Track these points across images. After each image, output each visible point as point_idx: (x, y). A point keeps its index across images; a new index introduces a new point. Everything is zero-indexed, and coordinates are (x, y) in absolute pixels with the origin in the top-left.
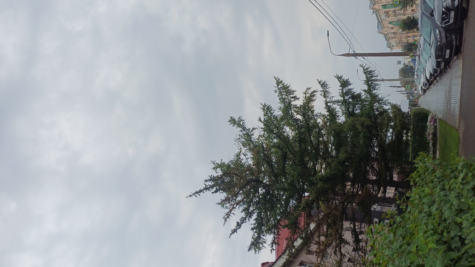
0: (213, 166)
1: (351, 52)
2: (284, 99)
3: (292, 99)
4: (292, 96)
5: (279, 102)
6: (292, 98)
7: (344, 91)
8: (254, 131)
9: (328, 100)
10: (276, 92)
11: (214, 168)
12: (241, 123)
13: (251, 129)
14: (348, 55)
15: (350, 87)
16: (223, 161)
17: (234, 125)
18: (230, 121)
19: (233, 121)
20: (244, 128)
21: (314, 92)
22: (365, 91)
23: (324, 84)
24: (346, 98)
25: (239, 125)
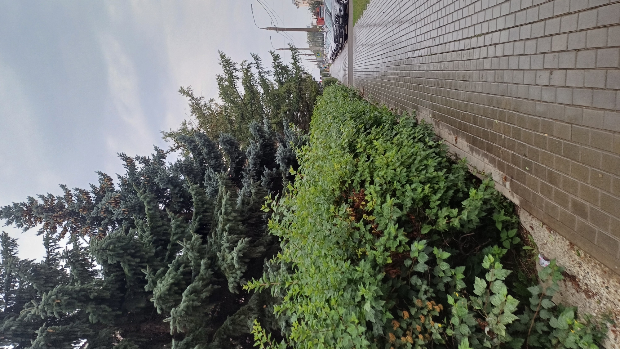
0: (162, 135)
1: (273, 26)
2: (227, 71)
3: (234, 71)
4: (233, 68)
5: (224, 73)
6: (233, 69)
7: (276, 64)
8: (201, 101)
9: (261, 71)
10: (220, 64)
11: (164, 138)
12: (190, 93)
13: (199, 98)
14: (270, 29)
15: (280, 60)
16: (172, 130)
17: (184, 95)
18: (180, 91)
19: (182, 90)
20: (193, 98)
21: (250, 64)
22: (292, 63)
23: (256, 57)
24: (278, 69)
25: (188, 95)
